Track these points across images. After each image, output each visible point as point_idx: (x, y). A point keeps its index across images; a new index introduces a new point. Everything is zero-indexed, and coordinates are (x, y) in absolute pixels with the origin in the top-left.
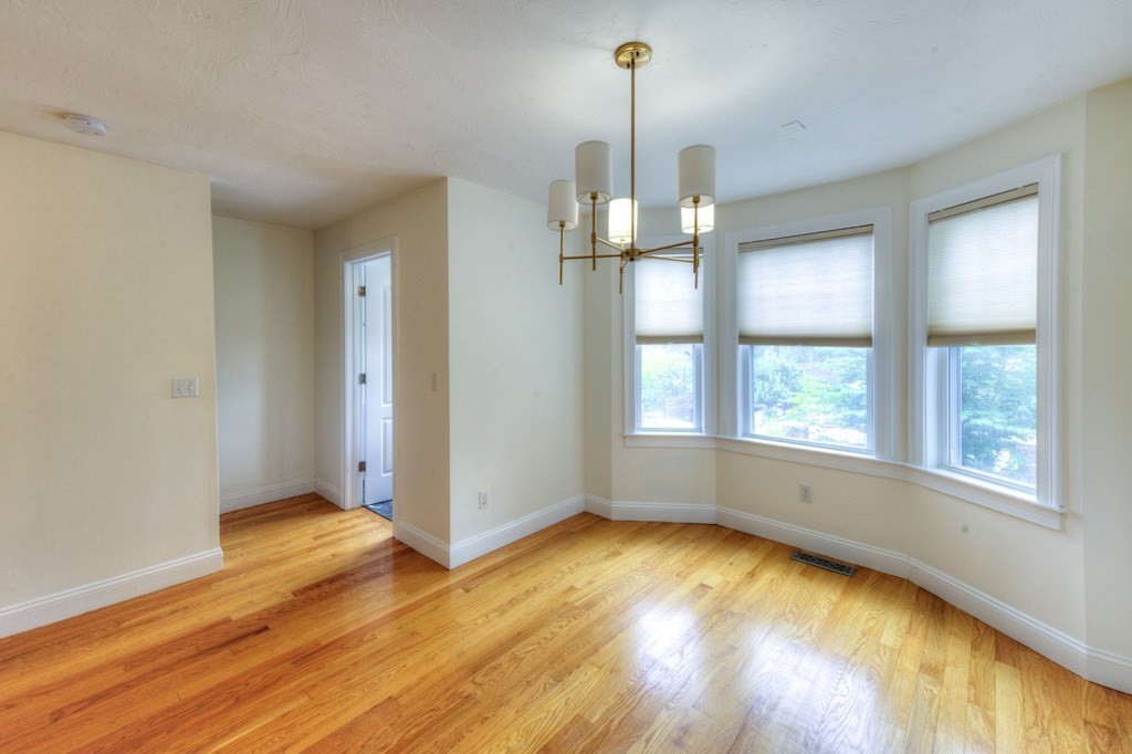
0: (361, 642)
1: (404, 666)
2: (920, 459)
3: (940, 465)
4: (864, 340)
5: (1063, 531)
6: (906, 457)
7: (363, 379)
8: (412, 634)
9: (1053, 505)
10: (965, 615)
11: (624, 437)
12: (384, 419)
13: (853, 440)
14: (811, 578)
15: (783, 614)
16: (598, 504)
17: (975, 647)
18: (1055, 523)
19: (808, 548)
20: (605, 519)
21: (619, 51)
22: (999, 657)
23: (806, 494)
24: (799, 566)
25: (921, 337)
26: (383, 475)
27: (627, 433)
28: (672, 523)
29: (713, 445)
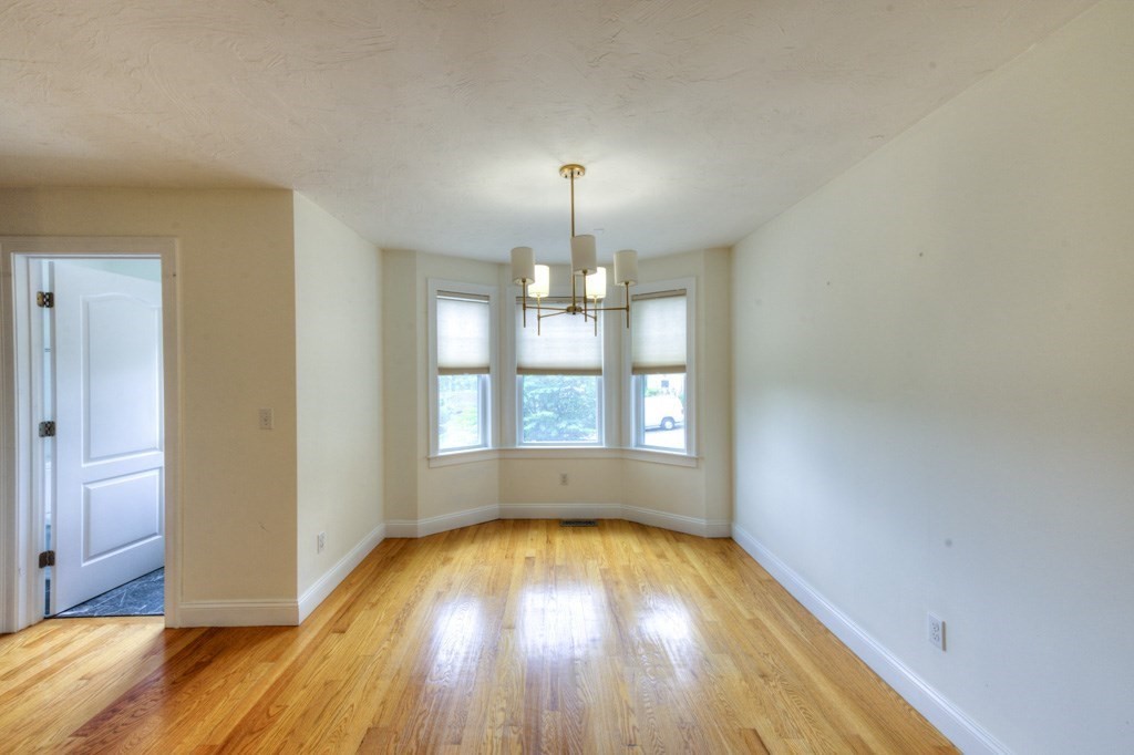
0: (271, 719)
1: (352, 706)
2: (629, 443)
3: (637, 445)
4: (596, 371)
5: (697, 467)
6: (621, 443)
7: (49, 429)
8: (326, 684)
9: (694, 455)
10: (654, 527)
11: (429, 459)
12: (85, 484)
13: (591, 436)
14: (580, 533)
15: (584, 557)
16: (401, 527)
17: (668, 540)
18: (693, 464)
19: (565, 517)
20: (411, 539)
21: (562, 169)
22: (678, 541)
23: (564, 479)
24: (570, 530)
25: (629, 369)
26: (84, 565)
27: (431, 456)
28: (468, 527)
29: (496, 456)
